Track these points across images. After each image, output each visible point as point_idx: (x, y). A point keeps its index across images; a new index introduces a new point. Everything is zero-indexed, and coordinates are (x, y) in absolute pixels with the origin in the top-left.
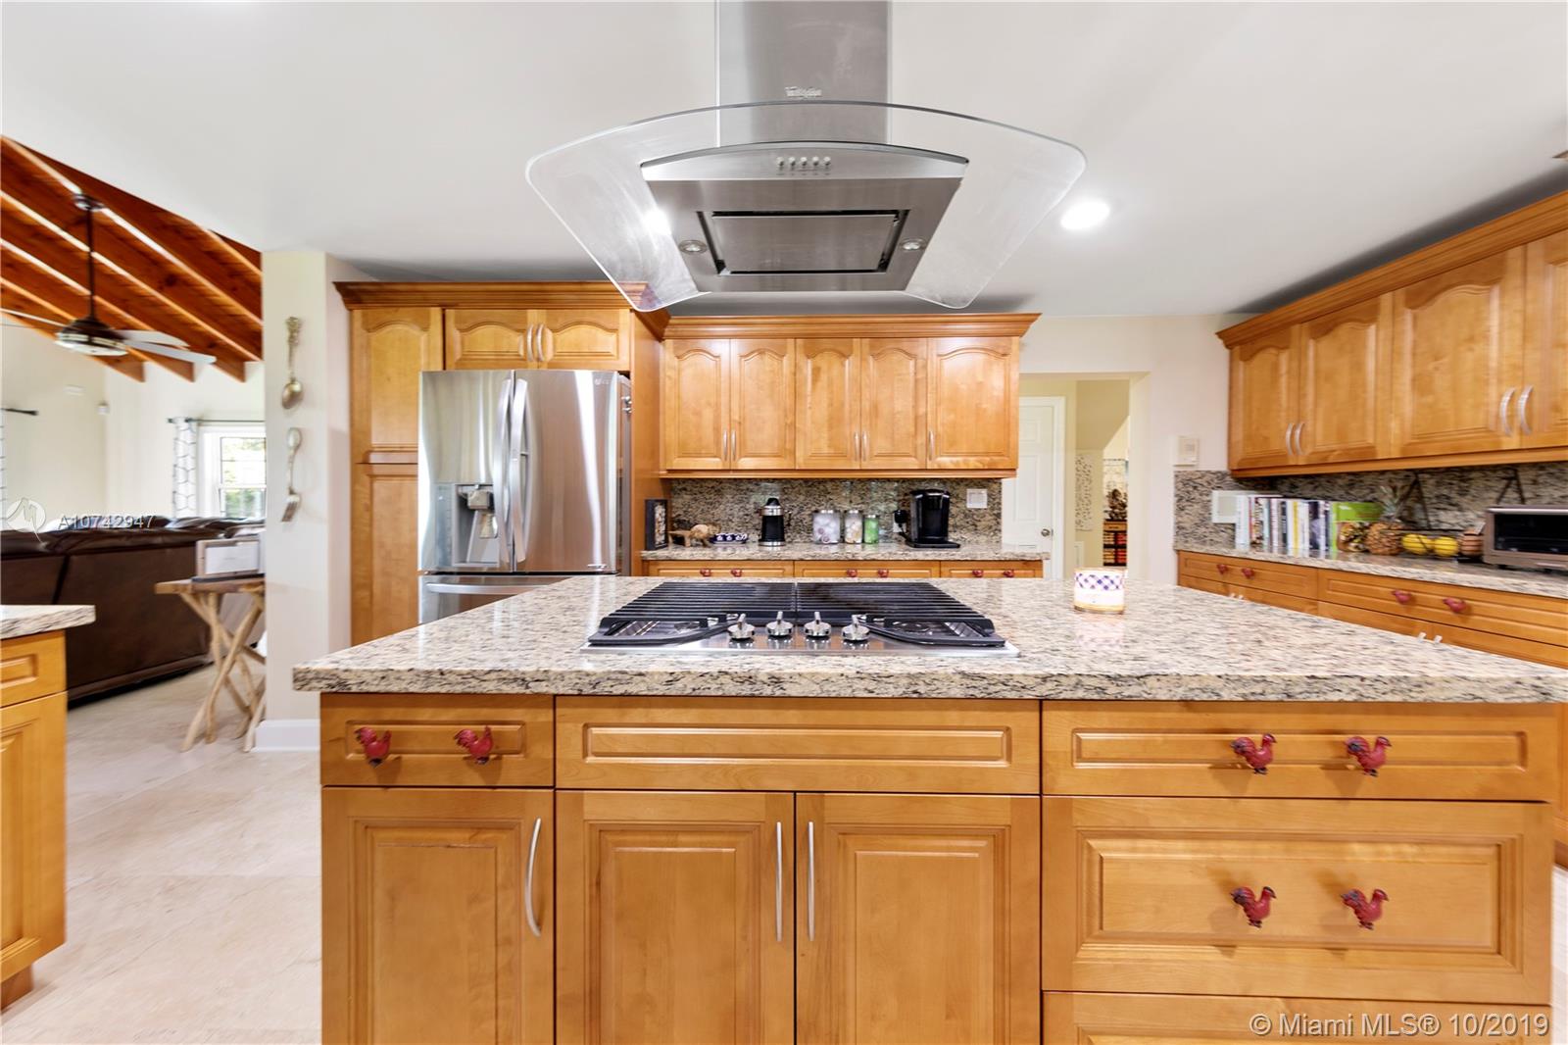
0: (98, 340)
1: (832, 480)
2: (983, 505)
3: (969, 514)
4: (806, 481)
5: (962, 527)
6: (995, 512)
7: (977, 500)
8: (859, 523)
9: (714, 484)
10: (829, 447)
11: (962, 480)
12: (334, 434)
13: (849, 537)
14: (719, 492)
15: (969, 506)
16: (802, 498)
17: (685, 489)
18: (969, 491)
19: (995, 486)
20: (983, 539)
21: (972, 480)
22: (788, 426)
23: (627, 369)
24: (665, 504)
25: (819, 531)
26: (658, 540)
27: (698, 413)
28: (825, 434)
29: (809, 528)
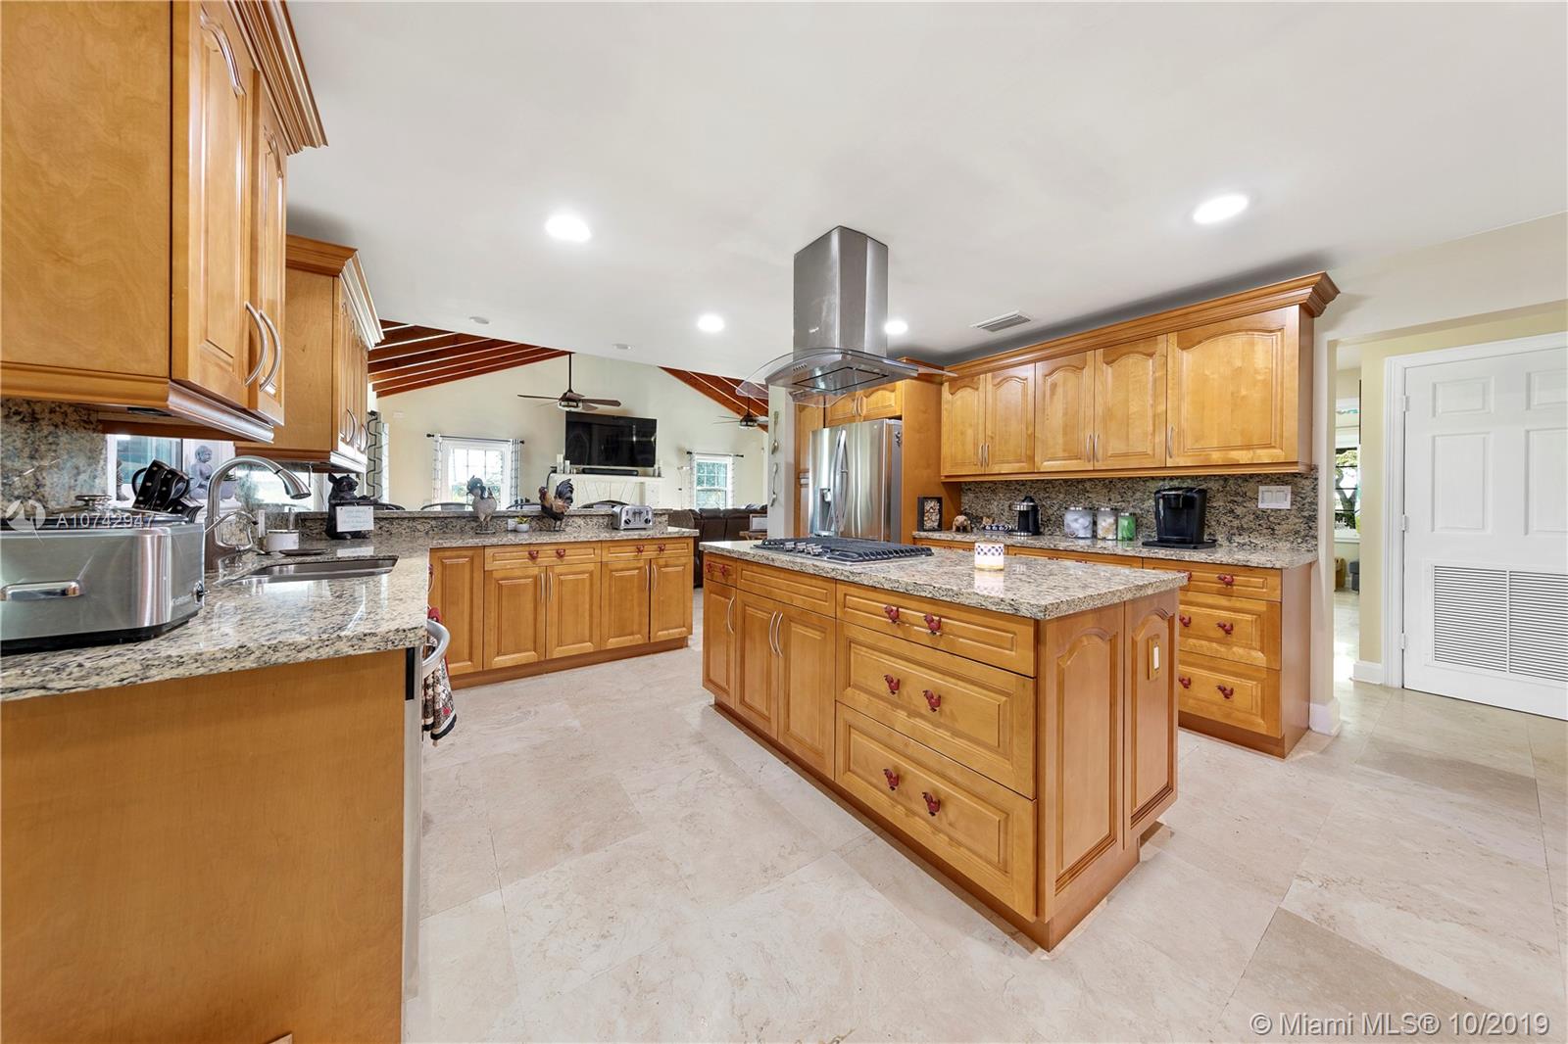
0: (749, 423)
1: (1090, 480)
2: (1286, 505)
3: (1261, 516)
4: (1066, 481)
5: (1251, 531)
6: (1306, 514)
7: (1275, 500)
8: (1111, 520)
9: (990, 485)
10: (1064, 451)
11: (1251, 476)
12: (787, 464)
13: (1100, 533)
14: (993, 491)
15: (1261, 506)
16: (1062, 496)
17: (970, 489)
18: (1261, 488)
19: (1307, 482)
20: (1284, 546)
21: (1267, 476)
22: (1029, 436)
23: (898, 414)
24: (939, 500)
25: (1069, 526)
26: (928, 525)
27: (963, 433)
28: (1060, 440)
29: (1060, 523)
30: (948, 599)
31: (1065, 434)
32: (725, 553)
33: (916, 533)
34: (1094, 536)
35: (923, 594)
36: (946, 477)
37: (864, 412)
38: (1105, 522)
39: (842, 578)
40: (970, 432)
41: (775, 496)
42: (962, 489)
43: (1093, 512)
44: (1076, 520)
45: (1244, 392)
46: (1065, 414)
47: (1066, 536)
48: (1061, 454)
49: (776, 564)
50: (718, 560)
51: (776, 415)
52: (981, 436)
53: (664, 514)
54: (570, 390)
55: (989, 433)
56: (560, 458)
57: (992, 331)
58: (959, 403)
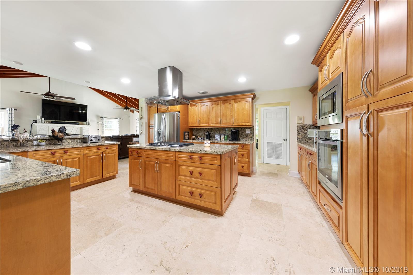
0: (127, 109)
1: (220, 128)
2: (250, 133)
3: (247, 135)
4: (215, 128)
5: (245, 137)
6: (252, 134)
7: (248, 132)
8: (223, 136)
11: (245, 127)
12: (146, 123)
13: (222, 139)
14: (200, 130)
15: (247, 133)
16: (214, 131)
17: (195, 130)
18: (246, 130)
19: (252, 129)
20: (250, 140)
21: (247, 127)
22: (208, 118)
23: (179, 111)
24: (188, 132)
25: (216, 138)
26: (186, 138)
27: (194, 117)
28: (214, 119)
29: (214, 137)
30: (204, 153)
31: (215, 118)
32: (138, 148)
33: (183, 140)
34: (220, 140)
35: (198, 152)
36: (190, 127)
37: (169, 110)
38: (222, 137)
39: (177, 151)
40: (195, 116)
41: (141, 132)
42: (193, 130)
43: (220, 135)
44: (217, 136)
45: (244, 112)
46: (215, 114)
47: (215, 140)
48: (214, 122)
49: (157, 149)
50: (134, 150)
51: (142, 108)
52: (198, 117)
53: (104, 137)
54: (49, 92)
55: (200, 117)
56: (39, 117)
57: (201, 94)
58: (193, 109)
